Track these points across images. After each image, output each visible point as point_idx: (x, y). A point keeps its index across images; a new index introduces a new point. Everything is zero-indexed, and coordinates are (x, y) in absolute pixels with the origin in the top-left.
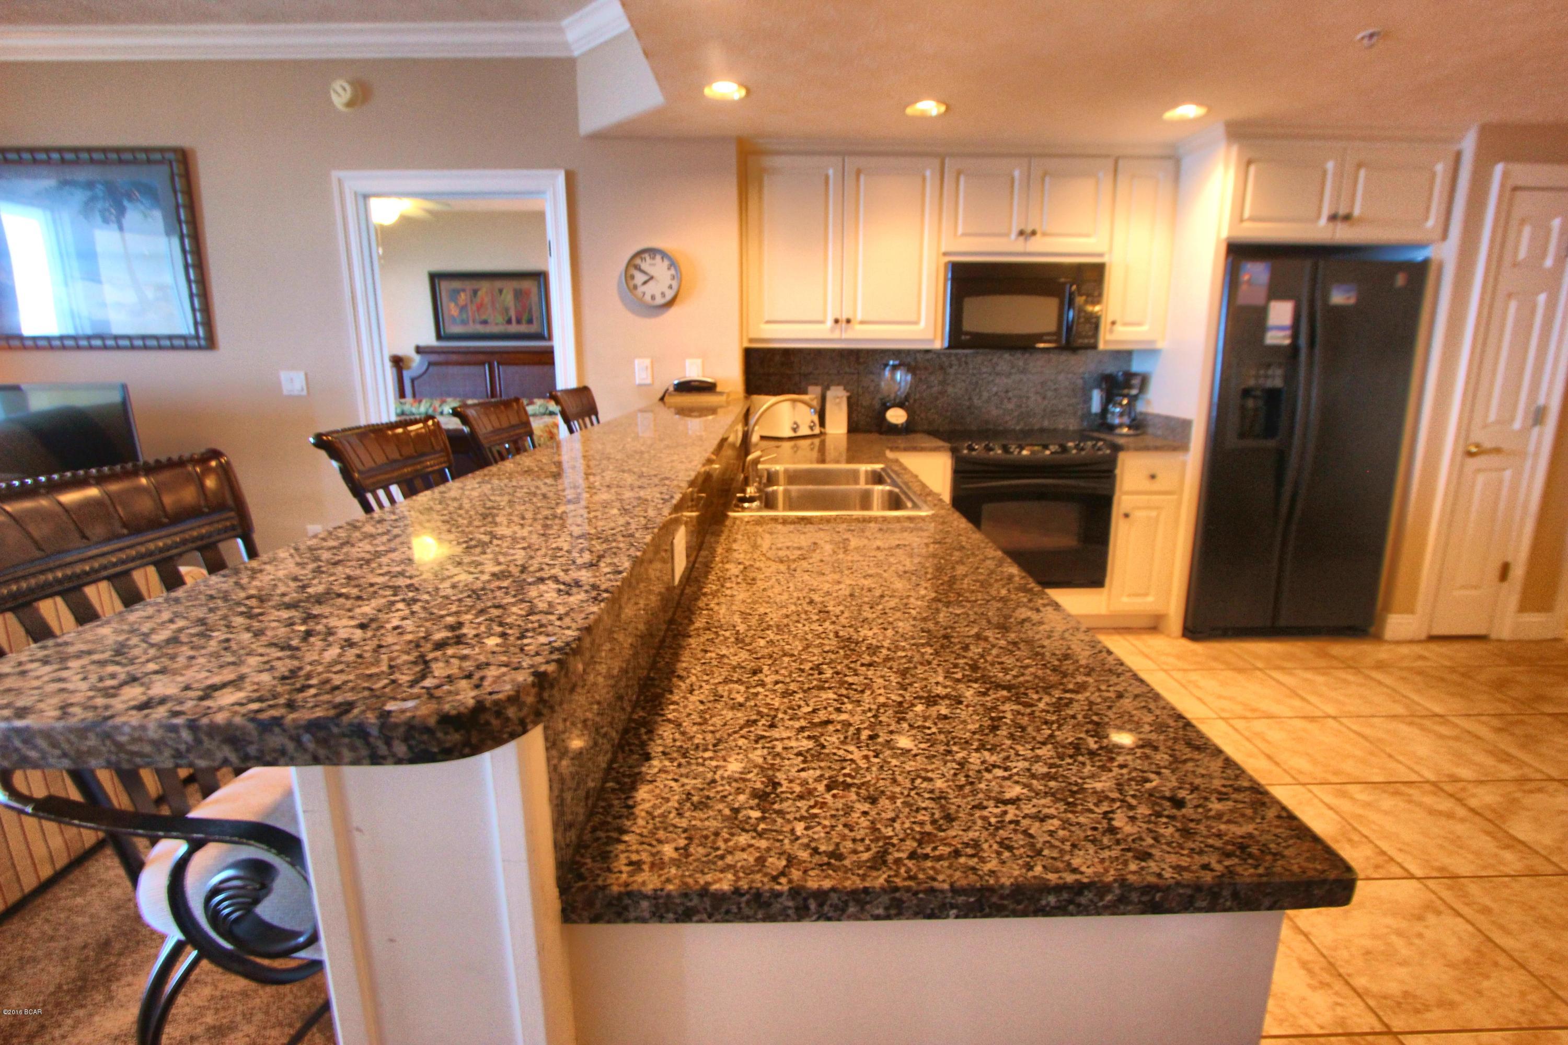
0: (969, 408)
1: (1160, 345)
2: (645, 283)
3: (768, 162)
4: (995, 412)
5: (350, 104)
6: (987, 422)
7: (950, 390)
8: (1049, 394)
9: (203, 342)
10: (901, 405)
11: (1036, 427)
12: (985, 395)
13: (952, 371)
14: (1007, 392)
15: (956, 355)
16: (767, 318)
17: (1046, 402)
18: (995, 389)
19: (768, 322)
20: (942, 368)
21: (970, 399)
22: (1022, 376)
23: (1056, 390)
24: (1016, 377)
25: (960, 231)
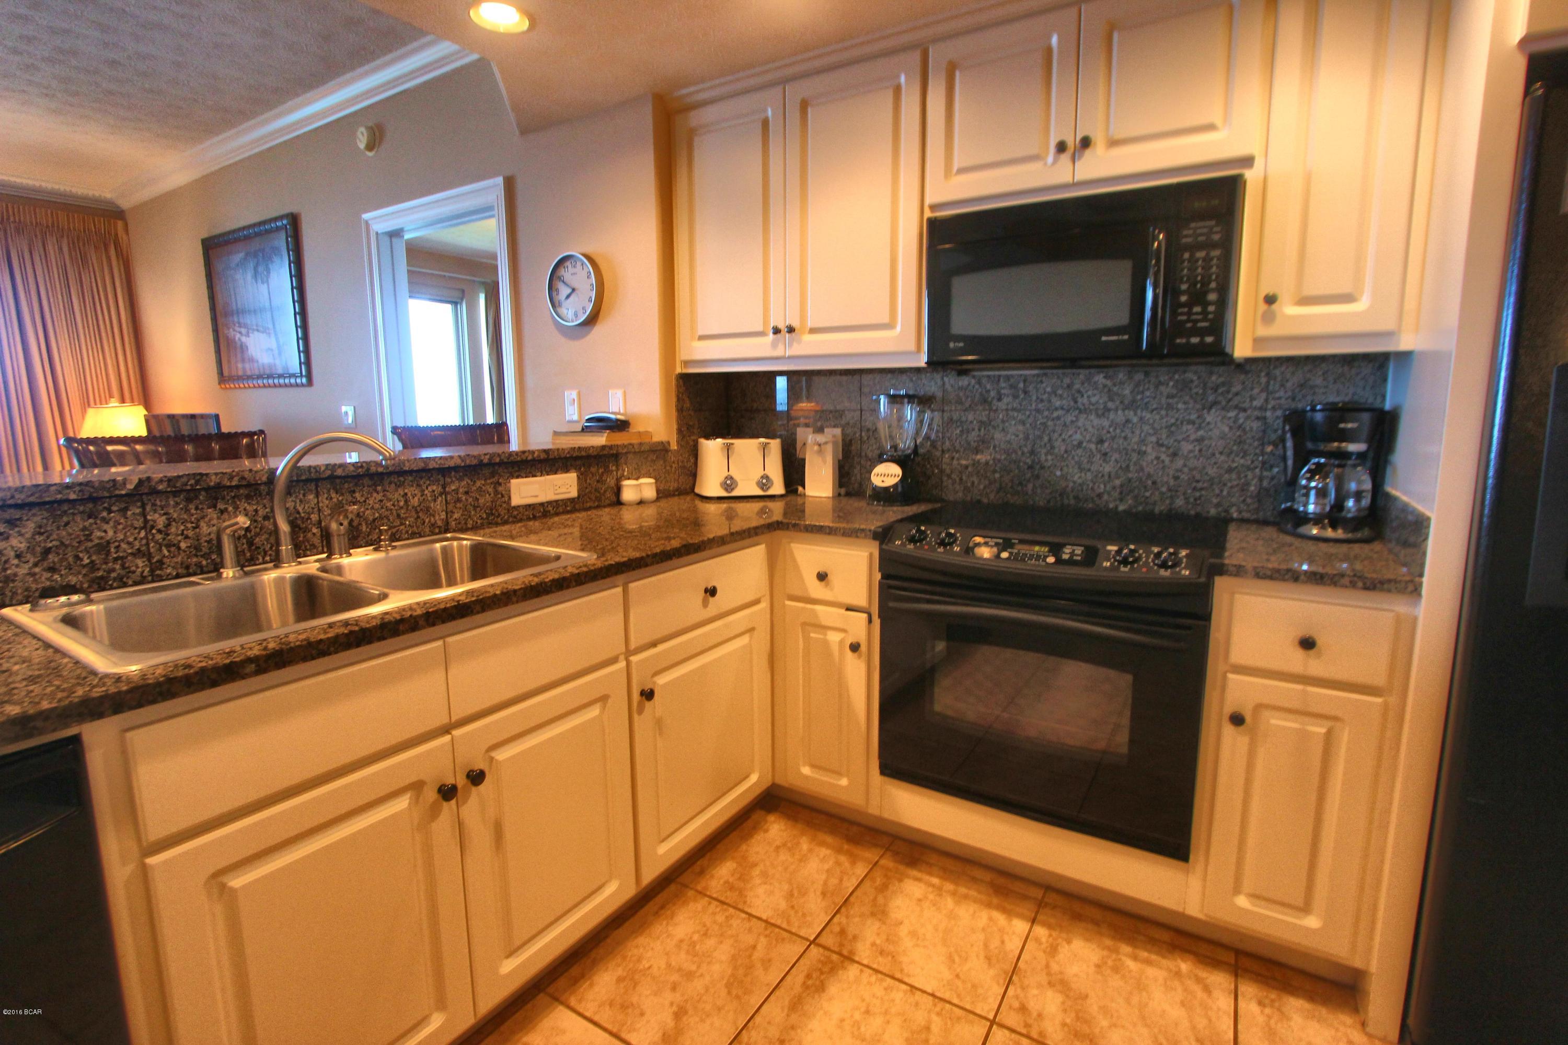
0: (1031, 467)
1: (1405, 343)
2: (568, 297)
3: (697, 118)
4: (1077, 477)
5: (370, 147)
6: (1063, 493)
7: (998, 435)
8: (1186, 447)
9: (304, 380)
10: (901, 461)
11: (1159, 508)
12: (1060, 447)
13: (1002, 405)
14: (1101, 441)
15: (1008, 378)
16: (701, 333)
17: (1179, 463)
18: (1078, 437)
19: (702, 338)
20: (985, 401)
21: (1032, 452)
22: (1130, 414)
23: (1200, 440)
24: (1120, 417)
25: (956, 167)
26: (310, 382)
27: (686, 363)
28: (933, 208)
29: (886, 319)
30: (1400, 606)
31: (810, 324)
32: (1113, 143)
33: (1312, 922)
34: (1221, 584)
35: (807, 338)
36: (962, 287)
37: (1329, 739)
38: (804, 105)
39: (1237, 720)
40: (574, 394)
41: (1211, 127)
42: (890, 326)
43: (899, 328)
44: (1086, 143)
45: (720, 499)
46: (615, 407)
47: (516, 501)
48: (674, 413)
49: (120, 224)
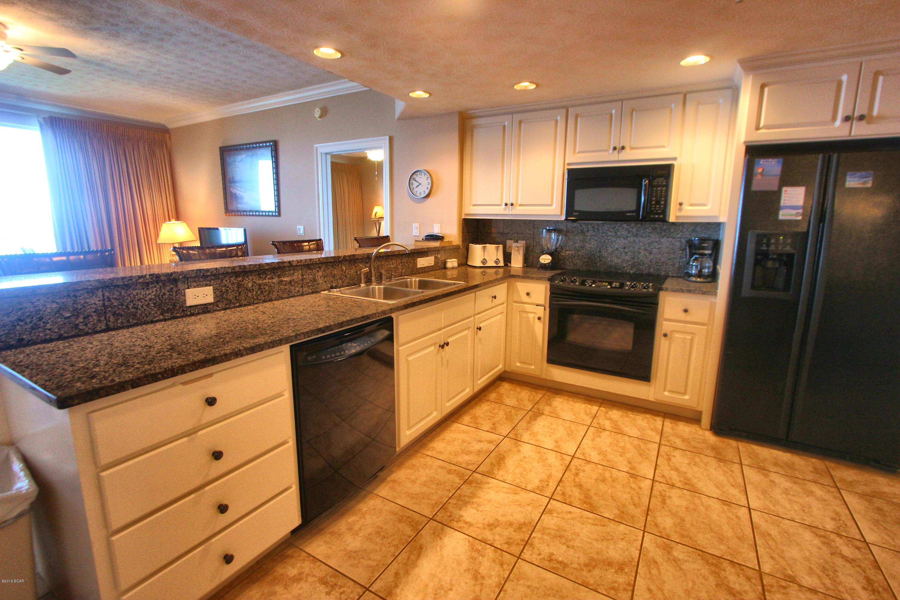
0: (599, 257)
1: (721, 220)
2: (417, 186)
3: (475, 122)
4: (616, 260)
5: (320, 117)
6: (610, 267)
7: (587, 245)
8: (655, 251)
9: (277, 214)
10: (551, 254)
11: (645, 272)
12: (610, 250)
13: (589, 234)
14: (625, 248)
15: (591, 224)
16: (473, 203)
17: (652, 256)
18: (617, 246)
19: (474, 205)
20: (582, 232)
21: (600, 252)
22: (635, 238)
23: (659, 248)
24: (632, 239)
25: (577, 151)
26: (279, 215)
27: (466, 215)
28: (568, 164)
29: (549, 203)
30: (711, 299)
31: (519, 202)
32: (632, 148)
33: (687, 397)
34: (662, 294)
35: (518, 208)
36: (579, 194)
37: (692, 340)
38: (520, 122)
39: (665, 335)
40: (418, 225)
41: (663, 147)
42: (551, 205)
43: (554, 206)
44: (623, 148)
45: (481, 267)
46: (436, 230)
47: (419, 266)
48: (461, 234)
49: (168, 135)
